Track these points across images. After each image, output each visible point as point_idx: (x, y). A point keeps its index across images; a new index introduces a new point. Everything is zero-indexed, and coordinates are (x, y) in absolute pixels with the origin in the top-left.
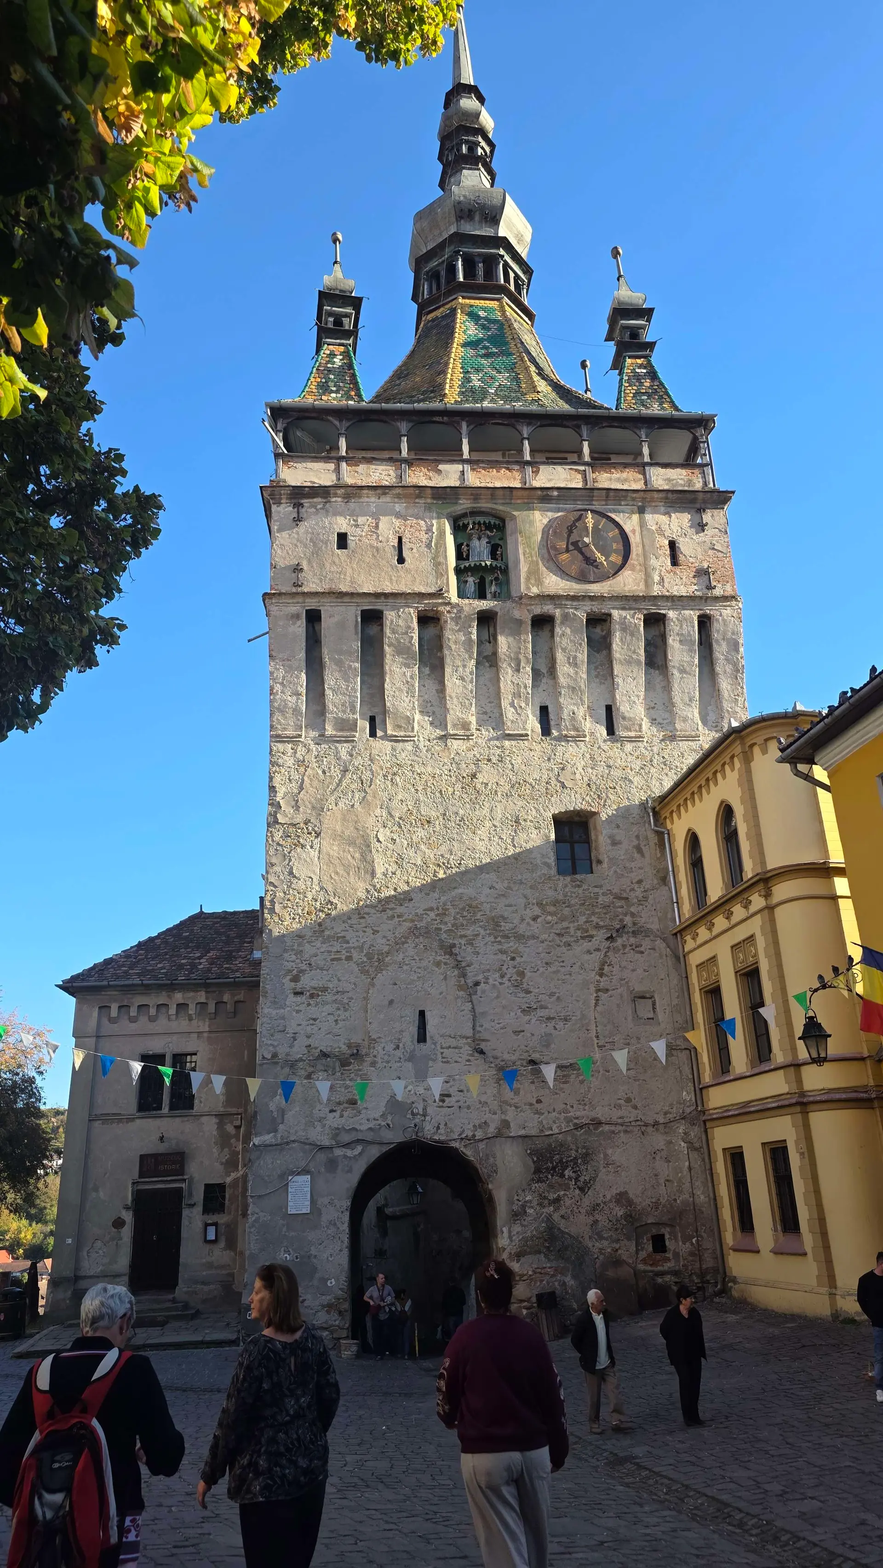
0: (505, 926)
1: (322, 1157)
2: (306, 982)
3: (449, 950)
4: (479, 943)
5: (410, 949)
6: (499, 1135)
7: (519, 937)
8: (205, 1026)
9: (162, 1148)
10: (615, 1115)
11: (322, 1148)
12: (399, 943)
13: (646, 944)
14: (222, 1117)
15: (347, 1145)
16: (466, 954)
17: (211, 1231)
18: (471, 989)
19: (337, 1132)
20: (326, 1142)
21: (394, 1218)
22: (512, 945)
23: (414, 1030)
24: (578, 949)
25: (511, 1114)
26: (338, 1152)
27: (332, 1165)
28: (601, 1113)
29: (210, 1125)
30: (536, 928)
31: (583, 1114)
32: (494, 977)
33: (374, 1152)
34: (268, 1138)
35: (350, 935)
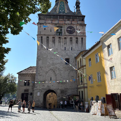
0: (60, 69)
1: (41, 91)
2: (40, 74)
3: (54, 71)
4: (57, 71)
5: (50, 71)
6: (58, 89)
7: (61, 70)
8: (31, 78)
9: (26, 89)
10: (69, 88)
11: (41, 90)
12: (49, 71)
13: (73, 71)
14: (32, 86)
15: (43, 90)
16: (56, 72)
17: (31, 97)
18: (56, 75)
19: (42, 88)
20: (41, 89)
21: (51, 96)
22: (60, 71)
23: (50, 79)
24: (67, 72)
25: (59, 87)
26: (42, 90)
27: (42, 91)
28: (67, 87)
29: (31, 87)
30: (63, 70)
31: (66, 87)
32: (58, 74)
33: (46, 90)
34: (36, 89)
35: (44, 70)
